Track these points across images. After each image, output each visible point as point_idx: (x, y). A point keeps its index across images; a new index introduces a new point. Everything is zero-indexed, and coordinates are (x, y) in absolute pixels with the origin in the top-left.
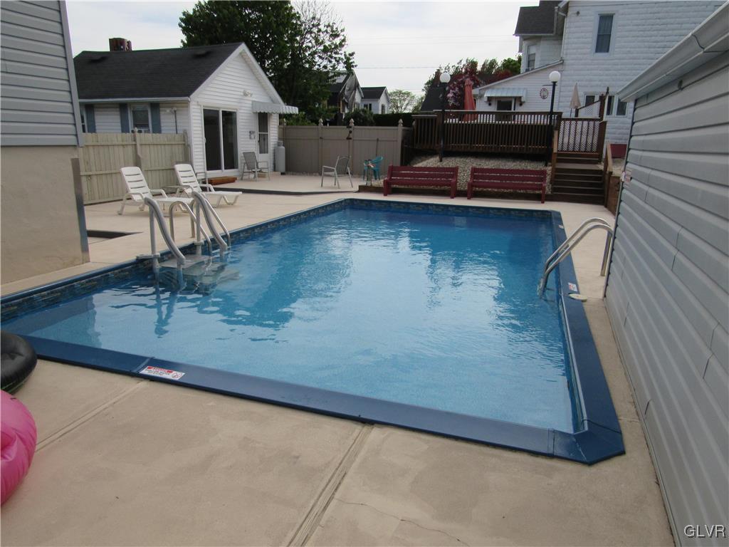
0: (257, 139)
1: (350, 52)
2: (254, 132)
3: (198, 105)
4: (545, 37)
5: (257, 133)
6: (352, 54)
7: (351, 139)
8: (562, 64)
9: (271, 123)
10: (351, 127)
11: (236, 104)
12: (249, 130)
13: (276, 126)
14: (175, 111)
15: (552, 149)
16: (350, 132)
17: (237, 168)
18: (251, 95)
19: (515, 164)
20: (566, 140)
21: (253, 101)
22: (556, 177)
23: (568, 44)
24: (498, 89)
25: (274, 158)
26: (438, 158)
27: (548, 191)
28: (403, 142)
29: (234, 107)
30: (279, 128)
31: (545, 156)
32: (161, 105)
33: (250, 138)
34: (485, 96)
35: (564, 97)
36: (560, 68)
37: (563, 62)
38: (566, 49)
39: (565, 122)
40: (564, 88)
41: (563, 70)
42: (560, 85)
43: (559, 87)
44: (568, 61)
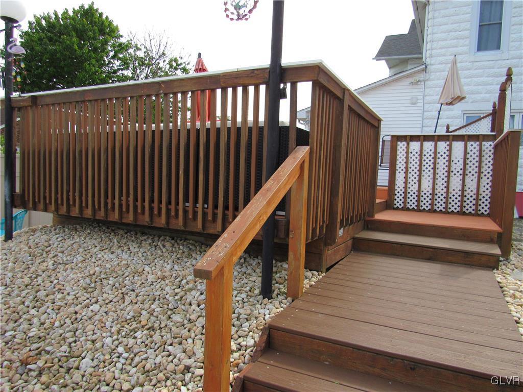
8: (425, 70)
23: (432, 41)
35: (430, 119)
36: (422, 76)
37: (426, 67)
38: (429, 50)
39: (408, 144)
40: (429, 105)
41: (427, 80)
42: (422, 101)
43: (422, 105)
44: (434, 66)
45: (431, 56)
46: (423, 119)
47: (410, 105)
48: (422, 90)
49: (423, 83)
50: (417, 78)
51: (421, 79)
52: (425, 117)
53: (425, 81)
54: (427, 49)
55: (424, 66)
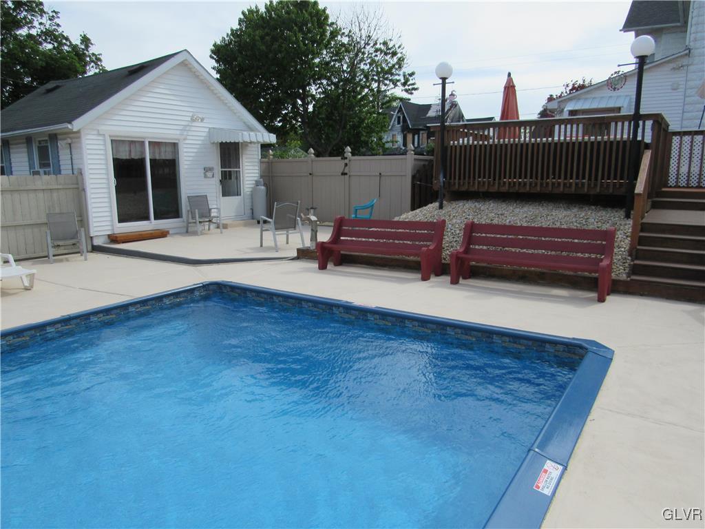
0: (218, 176)
1: (410, 72)
2: (211, 169)
3: (99, 134)
4: (667, 28)
5: (218, 170)
6: (412, 74)
7: (346, 174)
8: (688, 55)
9: (244, 157)
10: (346, 158)
11: (178, 132)
12: (203, 167)
13: (257, 160)
14: (70, 144)
15: (634, 187)
16: (346, 165)
17: (182, 217)
18: (202, 120)
19: (568, 212)
20: (684, 169)
21: (210, 128)
22: (642, 241)
23: (697, 24)
24: (586, 99)
25: (252, 202)
26: (437, 204)
27: (620, 272)
28: (414, 177)
29: (176, 137)
30: (261, 162)
31: (622, 201)
32: (59, 137)
33: (206, 176)
34: (565, 109)
35: (692, 104)
36: (685, 61)
37: (690, 52)
38: (693, 33)
39: (681, 138)
40: (691, 90)
41: (690, 65)
42: (684, 86)
43: (683, 90)
44: (699, 51)
45: (695, 40)
46: (684, 105)
47: (670, 91)
48: (685, 75)
49: (685, 68)
50: (679, 63)
51: (684, 64)
52: (686, 103)
53: (688, 66)
54: (692, 32)
55: (688, 51)
